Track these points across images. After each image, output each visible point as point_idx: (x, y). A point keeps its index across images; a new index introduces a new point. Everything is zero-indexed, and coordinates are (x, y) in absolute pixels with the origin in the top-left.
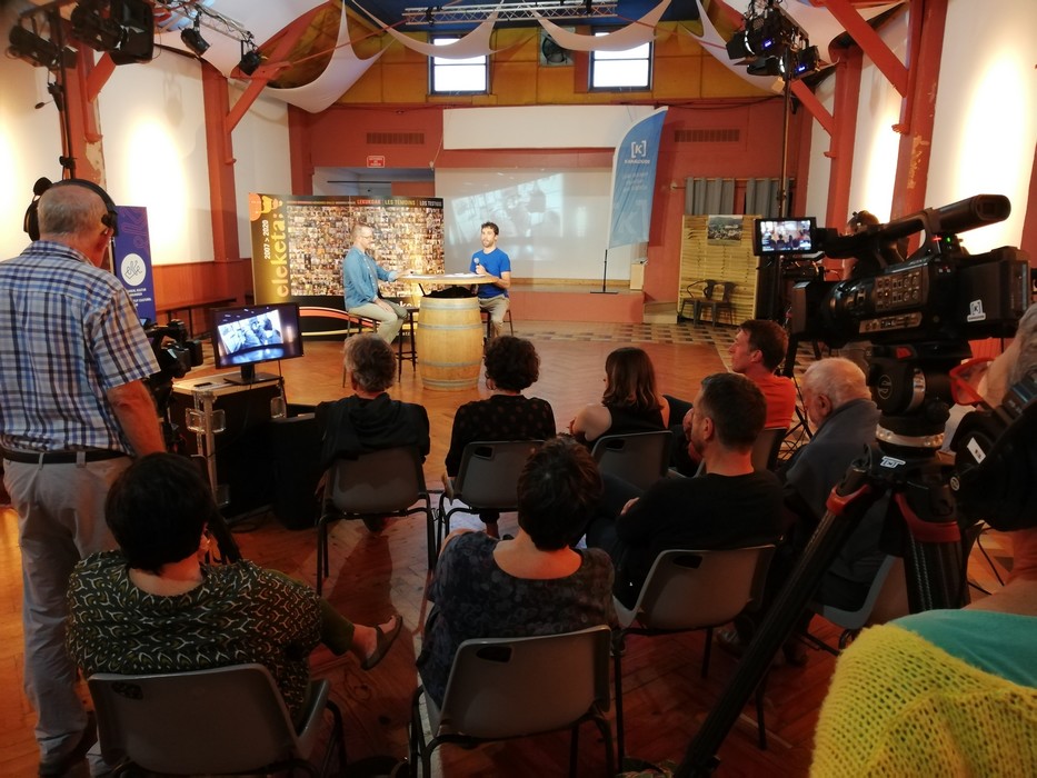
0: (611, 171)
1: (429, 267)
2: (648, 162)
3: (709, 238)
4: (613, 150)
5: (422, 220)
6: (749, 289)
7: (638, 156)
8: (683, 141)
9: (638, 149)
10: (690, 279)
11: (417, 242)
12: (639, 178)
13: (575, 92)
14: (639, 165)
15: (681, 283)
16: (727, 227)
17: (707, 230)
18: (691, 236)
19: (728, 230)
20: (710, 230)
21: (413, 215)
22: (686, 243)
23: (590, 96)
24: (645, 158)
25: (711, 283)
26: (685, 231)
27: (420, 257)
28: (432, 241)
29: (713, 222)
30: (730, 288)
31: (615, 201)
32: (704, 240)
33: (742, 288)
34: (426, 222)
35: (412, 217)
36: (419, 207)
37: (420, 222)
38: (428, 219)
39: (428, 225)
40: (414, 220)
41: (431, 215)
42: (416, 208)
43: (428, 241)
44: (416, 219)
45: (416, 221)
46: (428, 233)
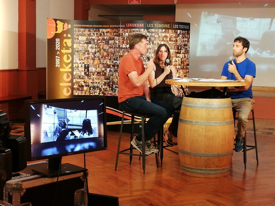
5: (174, 39)
21: (168, 35)
28: (181, 55)
34: (177, 41)
35: (167, 37)
36: (172, 29)
37: (172, 41)
38: (178, 38)
39: (178, 43)
40: (168, 39)
41: (181, 36)
42: (170, 30)
43: (178, 55)
44: (170, 38)
45: (170, 40)
46: (178, 49)
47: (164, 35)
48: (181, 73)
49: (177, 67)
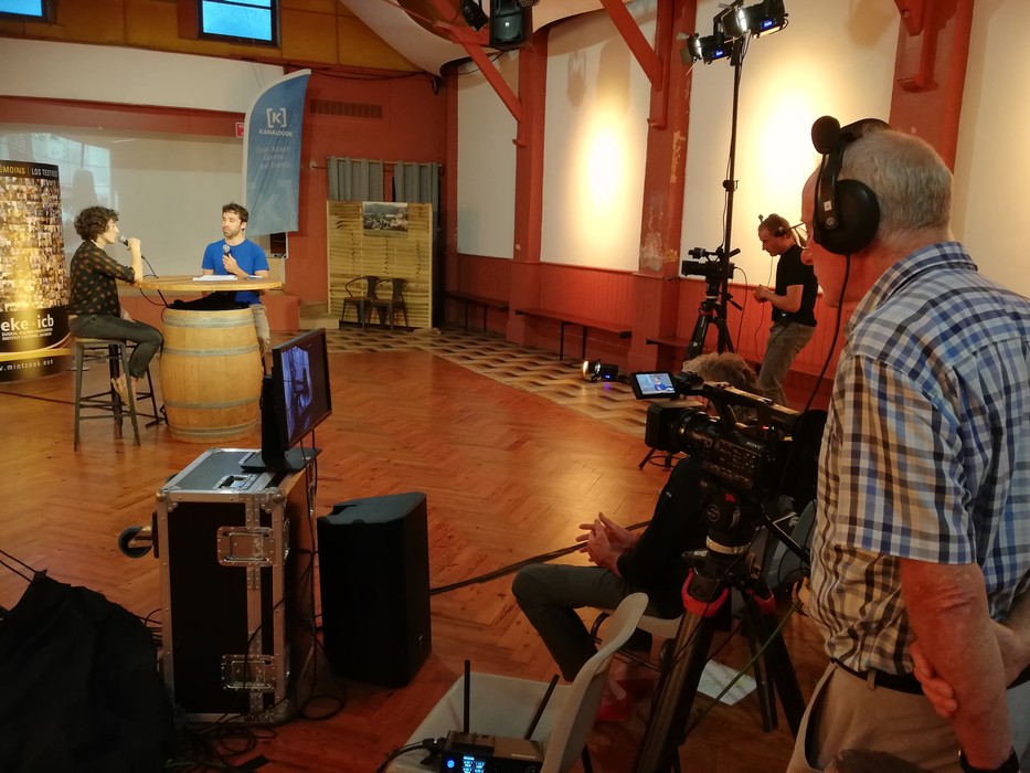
0: (241, 142)
1: (48, 266)
2: (290, 134)
3: (365, 227)
4: (241, 116)
5: (36, 197)
6: (421, 286)
7: (277, 126)
8: (320, 112)
9: (275, 117)
10: (343, 276)
11: (31, 228)
12: (280, 153)
13: (180, 37)
14: (279, 137)
15: (330, 280)
16: (388, 216)
17: (361, 219)
18: (340, 225)
19: (390, 220)
20: (366, 219)
21: (24, 188)
22: (333, 234)
23: (202, 44)
24: (286, 129)
25: (373, 281)
26: (331, 220)
27: (37, 251)
28: (51, 228)
29: (369, 210)
30: (399, 284)
31: (250, 180)
32: (359, 231)
33: (412, 285)
34: (41, 200)
35: (22, 192)
36: (31, 177)
37: (33, 200)
38: (43, 195)
39: (44, 204)
40: (25, 197)
41: (47, 190)
42: (27, 179)
43: (46, 227)
44: (28, 195)
45: (29, 199)
46: (45, 215)
47: (15, 187)
48: (55, 261)
49: (47, 250)
